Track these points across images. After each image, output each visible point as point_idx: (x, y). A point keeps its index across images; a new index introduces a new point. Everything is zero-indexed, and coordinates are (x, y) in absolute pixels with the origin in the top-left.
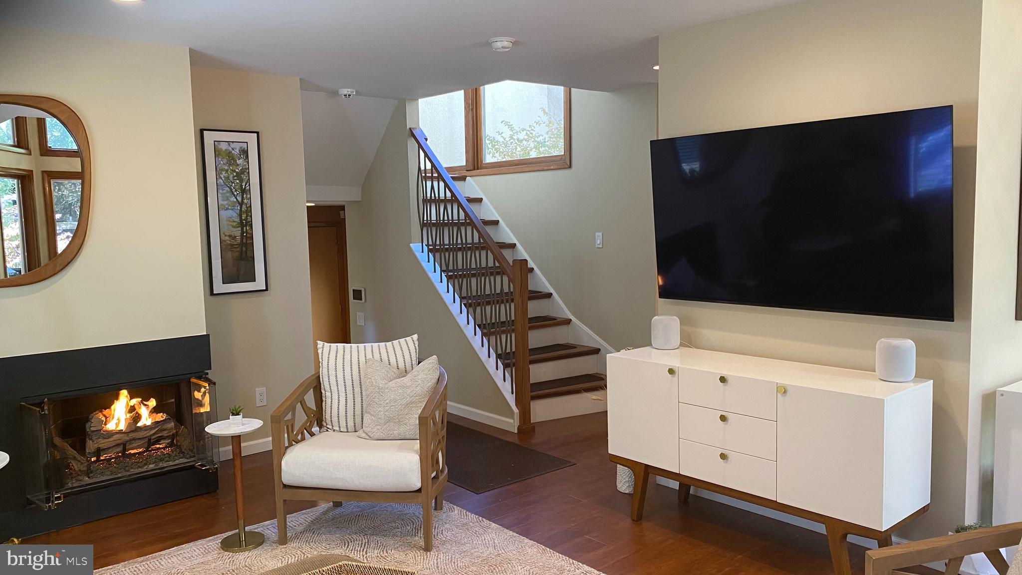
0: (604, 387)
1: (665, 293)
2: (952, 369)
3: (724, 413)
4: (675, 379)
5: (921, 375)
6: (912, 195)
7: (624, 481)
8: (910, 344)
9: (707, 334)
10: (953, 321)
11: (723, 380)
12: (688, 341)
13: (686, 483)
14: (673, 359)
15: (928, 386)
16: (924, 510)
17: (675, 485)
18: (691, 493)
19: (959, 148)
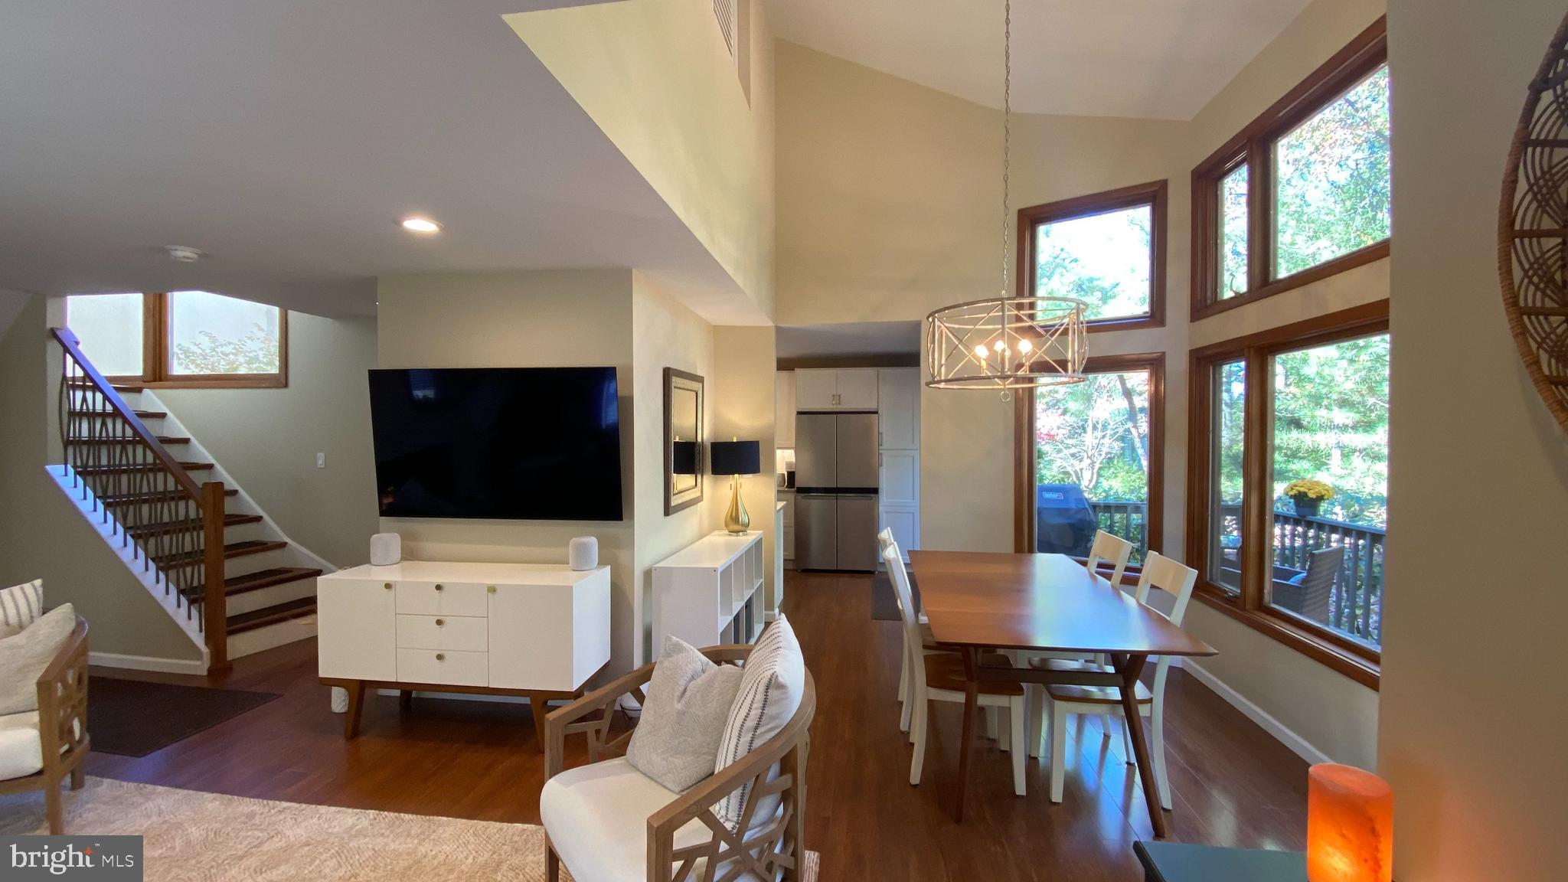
0: (314, 611)
1: (386, 511)
2: (623, 555)
3: (439, 618)
4: (392, 593)
5: (602, 563)
6: (604, 427)
7: (339, 701)
8: (593, 540)
9: (431, 547)
10: (622, 520)
11: (439, 587)
12: (410, 554)
13: (407, 689)
14: (393, 575)
15: (607, 570)
16: (606, 666)
17: (397, 693)
18: (413, 696)
19: (622, 397)
